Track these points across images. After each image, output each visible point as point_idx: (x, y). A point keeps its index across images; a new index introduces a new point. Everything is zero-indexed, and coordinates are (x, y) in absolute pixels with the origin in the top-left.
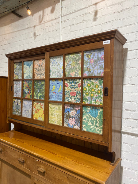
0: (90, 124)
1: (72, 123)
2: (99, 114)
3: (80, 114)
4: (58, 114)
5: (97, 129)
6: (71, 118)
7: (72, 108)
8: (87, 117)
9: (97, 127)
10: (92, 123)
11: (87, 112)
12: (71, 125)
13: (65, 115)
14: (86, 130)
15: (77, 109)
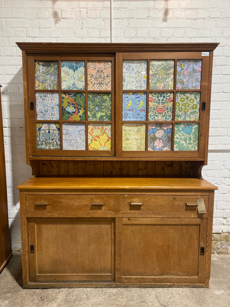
0: (184, 142)
1: (159, 146)
2: (193, 130)
3: (170, 134)
4: (137, 137)
5: (190, 146)
6: (158, 140)
7: (159, 128)
8: (180, 135)
9: (190, 144)
10: (186, 141)
11: (179, 130)
12: (158, 147)
13: (149, 137)
14: (178, 150)
15: (165, 128)
